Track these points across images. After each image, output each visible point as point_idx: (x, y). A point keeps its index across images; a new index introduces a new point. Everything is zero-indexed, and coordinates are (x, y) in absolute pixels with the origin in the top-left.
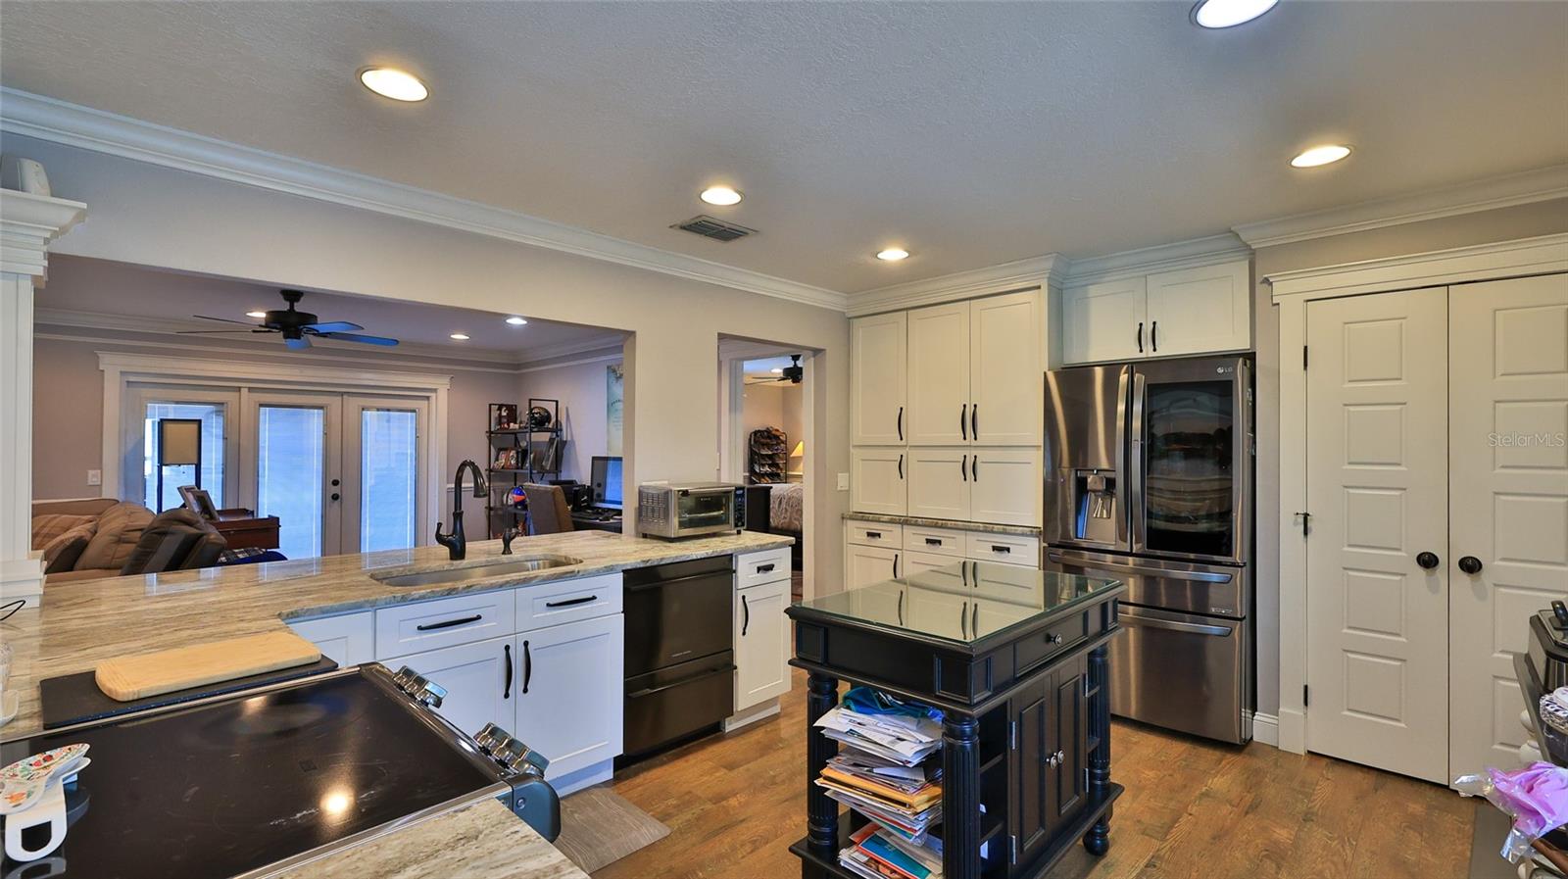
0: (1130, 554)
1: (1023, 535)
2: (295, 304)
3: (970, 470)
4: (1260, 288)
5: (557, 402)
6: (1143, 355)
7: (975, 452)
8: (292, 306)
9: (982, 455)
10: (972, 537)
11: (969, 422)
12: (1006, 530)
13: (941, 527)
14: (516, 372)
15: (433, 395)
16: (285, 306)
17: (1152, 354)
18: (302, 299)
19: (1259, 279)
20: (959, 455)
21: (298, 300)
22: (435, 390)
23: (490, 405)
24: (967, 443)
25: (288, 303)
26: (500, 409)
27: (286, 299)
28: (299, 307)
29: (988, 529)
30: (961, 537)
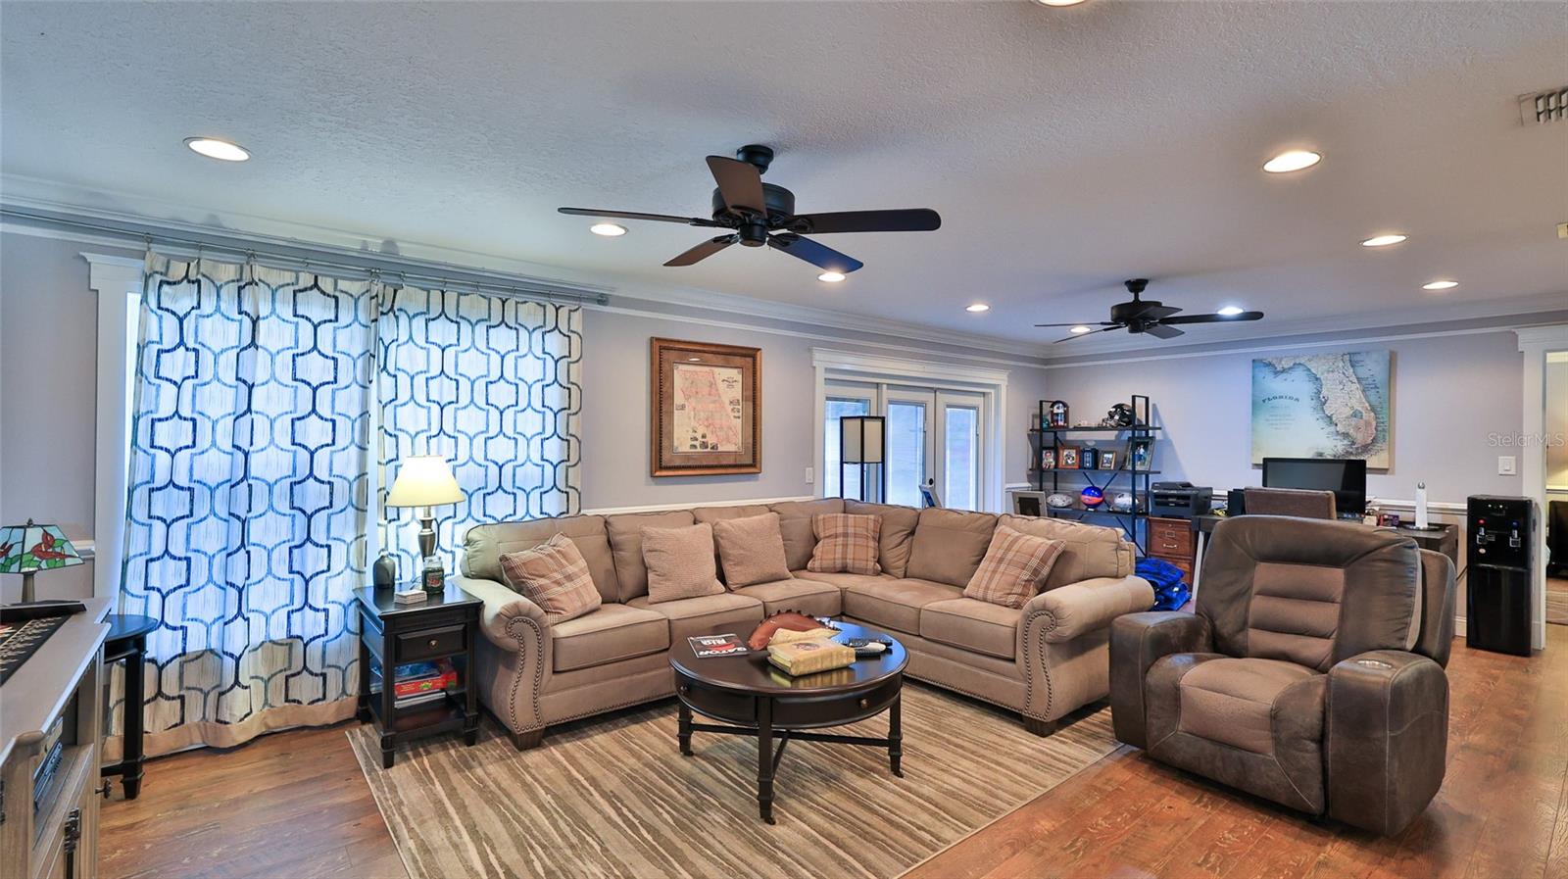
2: (1140, 294)
5: (1147, 399)
8: (1136, 296)
14: (1046, 367)
15: (992, 391)
16: (1129, 298)
18: (1147, 287)
21: (1142, 290)
22: (994, 386)
23: (1041, 402)
25: (1133, 294)
26: (1052, 406)
27: (1131, 291)
28: (1143, 297)
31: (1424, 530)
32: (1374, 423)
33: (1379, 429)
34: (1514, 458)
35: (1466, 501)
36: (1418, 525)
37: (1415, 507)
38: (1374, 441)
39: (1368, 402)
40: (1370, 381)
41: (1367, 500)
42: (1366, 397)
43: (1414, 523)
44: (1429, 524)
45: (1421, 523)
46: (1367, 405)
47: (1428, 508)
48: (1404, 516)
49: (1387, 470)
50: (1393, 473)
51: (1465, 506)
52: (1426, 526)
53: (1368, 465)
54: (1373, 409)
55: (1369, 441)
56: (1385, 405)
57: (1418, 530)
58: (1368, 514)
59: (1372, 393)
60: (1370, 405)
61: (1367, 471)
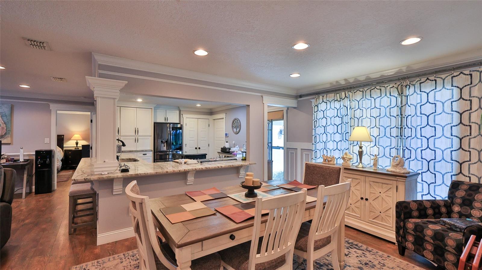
0: (170, 151)
1: (150, 151)
3: (136, 140)
4: (181, 115)
6: (165, 122)
7: (137, 137)
9: (139, 138)
10: (138, 153)
11: (136, 131)
12: (146, 151)
13: (132, 152)
17: (167, 122)
19: (181, 114)
20: (134, 138)
24: (136, 135)
29: (142, 151)
30: (135, 153)
31: (22, 162)
32: (5, 128)
33: (7, 130)
34: (49, 139)
35: (35, 151)
36: (20, 160)
37: (19, 155)
38: (5, 134)
39: (3, 121)
40: (4, 114)
41: (2, 154)
42: (2, 119)
43: (19, 160)
44: (24, 160)
45: (21, 160)
46: (3, 122)
47: (24, 155)
48: (16, 158)
49: (10, 143)
50: (13, 144)
51: (34, 153)
52: (23, 160)
53: (2, 142)
54: (5, 123)
55: (4, 134)
56: (10, 122)
57: (20, 162)
58: (3, 159)
59: (5, 118)
60: (4, 122)
61: (2, 144)
